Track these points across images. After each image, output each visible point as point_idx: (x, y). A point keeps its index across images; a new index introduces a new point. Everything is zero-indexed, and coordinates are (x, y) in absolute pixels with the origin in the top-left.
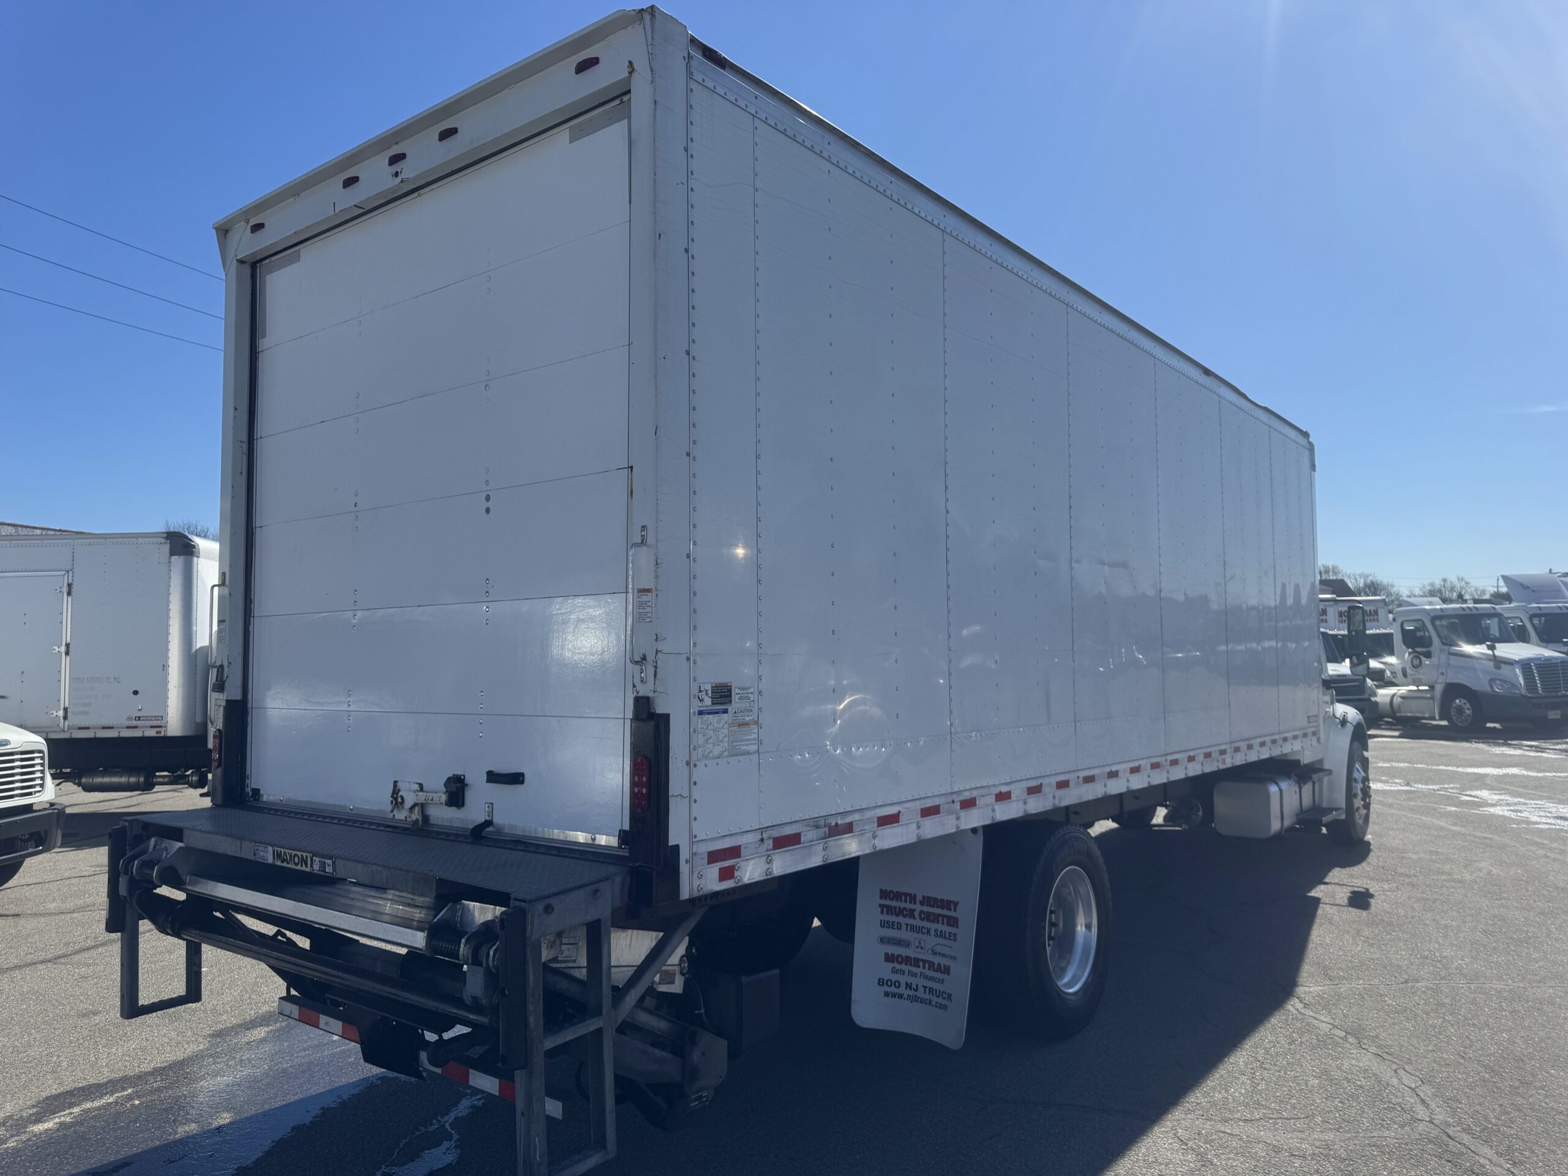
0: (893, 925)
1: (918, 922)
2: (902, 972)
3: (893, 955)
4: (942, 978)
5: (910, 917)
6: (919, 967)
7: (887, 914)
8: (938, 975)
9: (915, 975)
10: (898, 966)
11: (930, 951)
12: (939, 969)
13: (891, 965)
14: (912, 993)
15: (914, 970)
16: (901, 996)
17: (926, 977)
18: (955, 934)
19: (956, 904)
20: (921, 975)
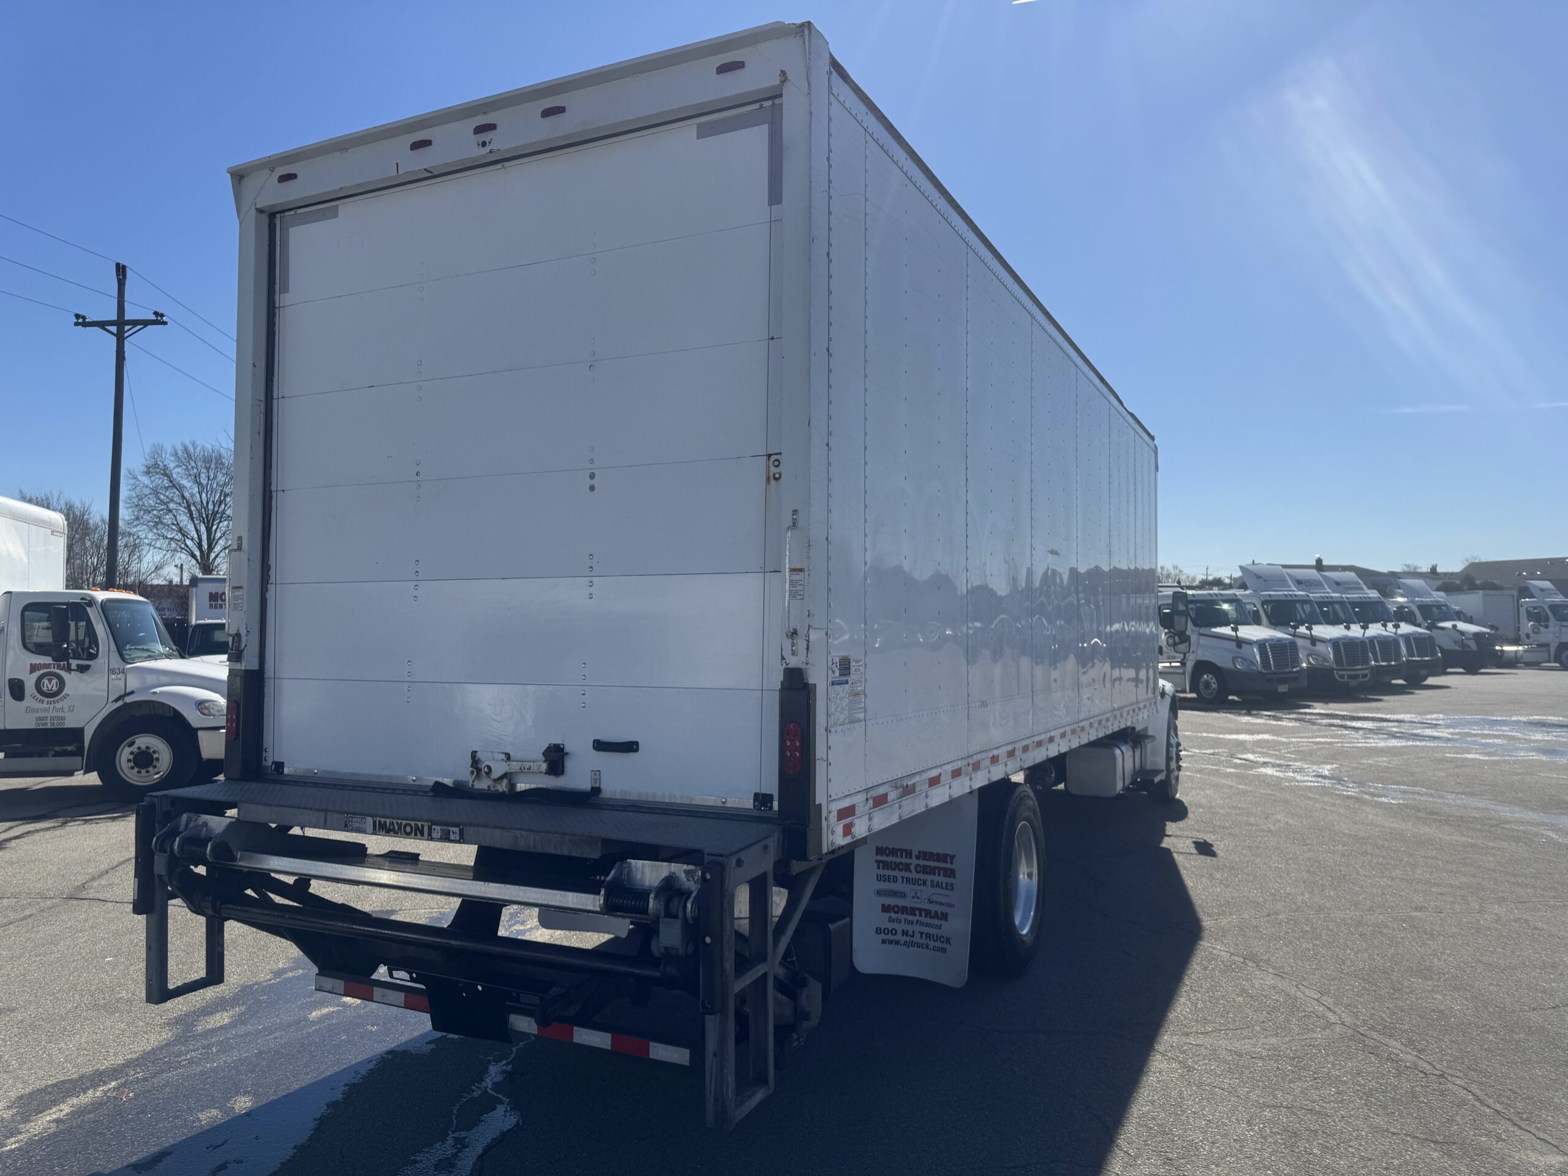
0: (889, 878)
1: (914, 875)
2: (899, 921)
3: (889, 905)
4: (939, 924)
5: (906, 871)
6: (915, 915)
7: (883, 868)
8: (935, 922)
9: (912, 923)
10: (894, 916)
11: (926, 901)
12: (936, 916)
13: (887, 915)
14: (908, 939)
15: (910, 918)
16: (897, 943)
17: (922, 924)
18: (952, 885)
19: (952, 857)
20: (917, 922)
